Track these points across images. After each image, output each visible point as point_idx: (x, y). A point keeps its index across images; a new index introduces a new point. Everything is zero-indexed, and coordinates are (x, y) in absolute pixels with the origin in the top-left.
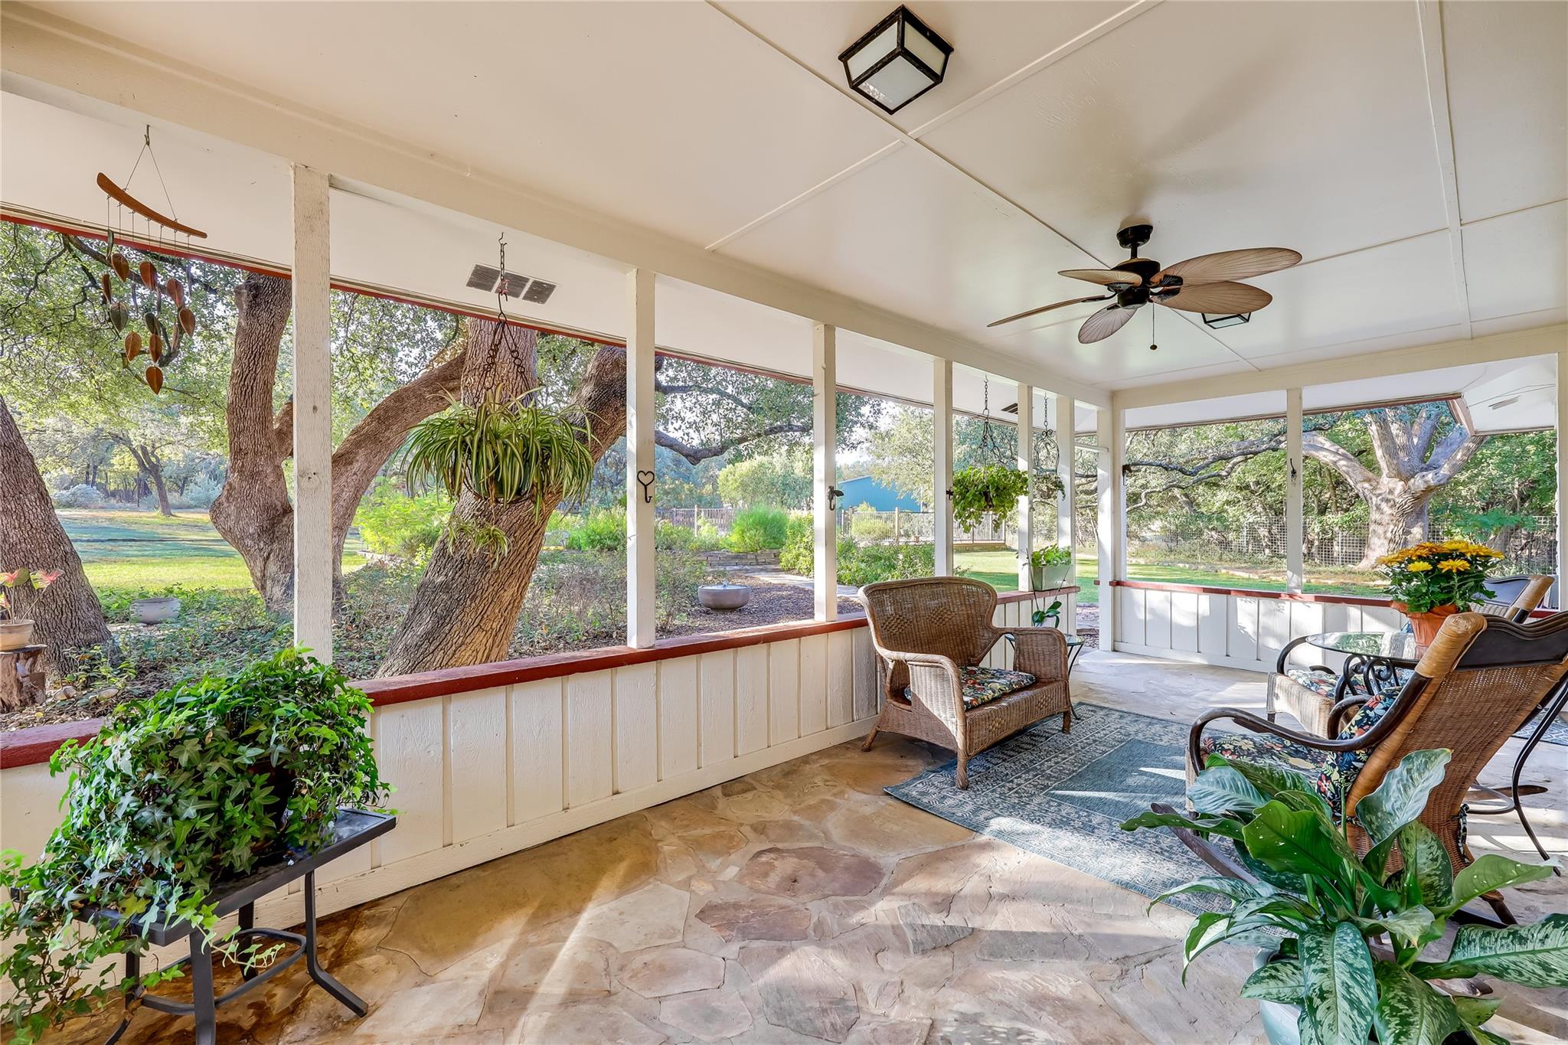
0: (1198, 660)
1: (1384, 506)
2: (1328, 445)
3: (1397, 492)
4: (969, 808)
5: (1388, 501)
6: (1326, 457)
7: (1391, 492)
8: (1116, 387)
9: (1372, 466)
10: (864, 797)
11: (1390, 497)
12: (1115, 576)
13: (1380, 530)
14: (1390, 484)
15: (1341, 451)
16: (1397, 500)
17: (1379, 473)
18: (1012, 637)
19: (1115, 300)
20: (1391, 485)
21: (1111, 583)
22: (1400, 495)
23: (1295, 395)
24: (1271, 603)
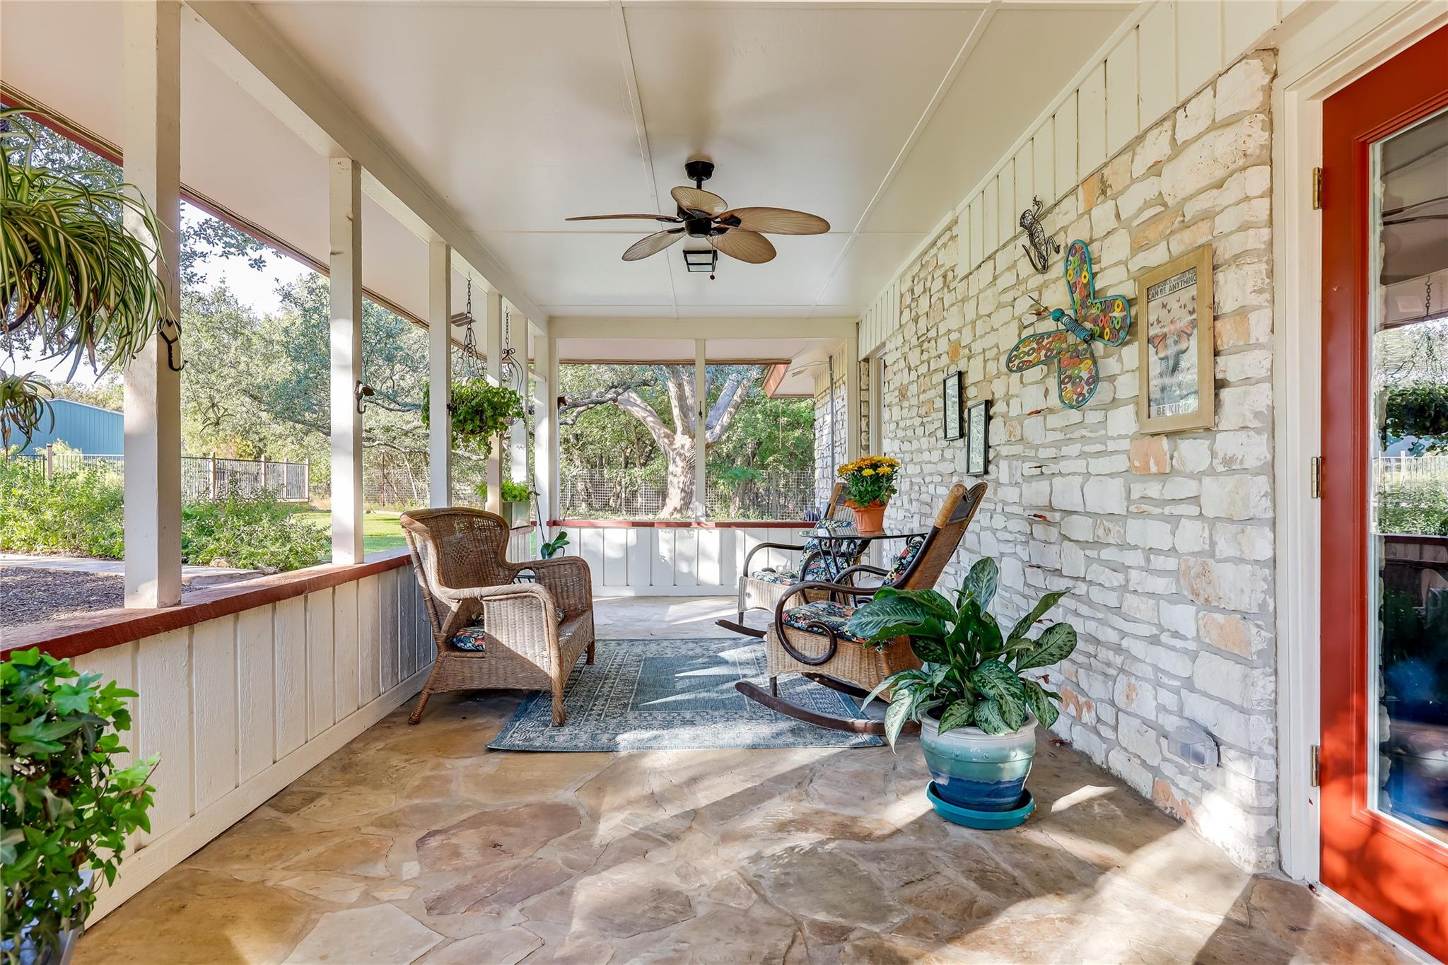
0: (629, 593)
1: (678, 459)
2: (639, 401)
3: (687, 447)
4: (584, 737)
5: (681, 455)
6: (638, 413)
7: (683, 447)
8: (557, 312)
9: (668, 423)
10: (469, 761)
11: (682, 451)
12: (551, 516)
13: (675, 480)
14: (682, 440)
15: (649, 408)
16: (688, 455)
17: (675, 432)
18: (531, 573)
19: (683, 225)
20: (683, 442)
21: (548, 524)
22: (689, 451)
23: (701, 342)
24: (684, 531)
